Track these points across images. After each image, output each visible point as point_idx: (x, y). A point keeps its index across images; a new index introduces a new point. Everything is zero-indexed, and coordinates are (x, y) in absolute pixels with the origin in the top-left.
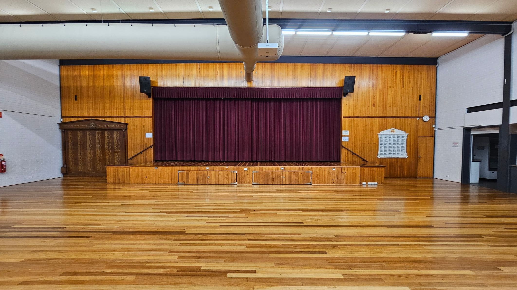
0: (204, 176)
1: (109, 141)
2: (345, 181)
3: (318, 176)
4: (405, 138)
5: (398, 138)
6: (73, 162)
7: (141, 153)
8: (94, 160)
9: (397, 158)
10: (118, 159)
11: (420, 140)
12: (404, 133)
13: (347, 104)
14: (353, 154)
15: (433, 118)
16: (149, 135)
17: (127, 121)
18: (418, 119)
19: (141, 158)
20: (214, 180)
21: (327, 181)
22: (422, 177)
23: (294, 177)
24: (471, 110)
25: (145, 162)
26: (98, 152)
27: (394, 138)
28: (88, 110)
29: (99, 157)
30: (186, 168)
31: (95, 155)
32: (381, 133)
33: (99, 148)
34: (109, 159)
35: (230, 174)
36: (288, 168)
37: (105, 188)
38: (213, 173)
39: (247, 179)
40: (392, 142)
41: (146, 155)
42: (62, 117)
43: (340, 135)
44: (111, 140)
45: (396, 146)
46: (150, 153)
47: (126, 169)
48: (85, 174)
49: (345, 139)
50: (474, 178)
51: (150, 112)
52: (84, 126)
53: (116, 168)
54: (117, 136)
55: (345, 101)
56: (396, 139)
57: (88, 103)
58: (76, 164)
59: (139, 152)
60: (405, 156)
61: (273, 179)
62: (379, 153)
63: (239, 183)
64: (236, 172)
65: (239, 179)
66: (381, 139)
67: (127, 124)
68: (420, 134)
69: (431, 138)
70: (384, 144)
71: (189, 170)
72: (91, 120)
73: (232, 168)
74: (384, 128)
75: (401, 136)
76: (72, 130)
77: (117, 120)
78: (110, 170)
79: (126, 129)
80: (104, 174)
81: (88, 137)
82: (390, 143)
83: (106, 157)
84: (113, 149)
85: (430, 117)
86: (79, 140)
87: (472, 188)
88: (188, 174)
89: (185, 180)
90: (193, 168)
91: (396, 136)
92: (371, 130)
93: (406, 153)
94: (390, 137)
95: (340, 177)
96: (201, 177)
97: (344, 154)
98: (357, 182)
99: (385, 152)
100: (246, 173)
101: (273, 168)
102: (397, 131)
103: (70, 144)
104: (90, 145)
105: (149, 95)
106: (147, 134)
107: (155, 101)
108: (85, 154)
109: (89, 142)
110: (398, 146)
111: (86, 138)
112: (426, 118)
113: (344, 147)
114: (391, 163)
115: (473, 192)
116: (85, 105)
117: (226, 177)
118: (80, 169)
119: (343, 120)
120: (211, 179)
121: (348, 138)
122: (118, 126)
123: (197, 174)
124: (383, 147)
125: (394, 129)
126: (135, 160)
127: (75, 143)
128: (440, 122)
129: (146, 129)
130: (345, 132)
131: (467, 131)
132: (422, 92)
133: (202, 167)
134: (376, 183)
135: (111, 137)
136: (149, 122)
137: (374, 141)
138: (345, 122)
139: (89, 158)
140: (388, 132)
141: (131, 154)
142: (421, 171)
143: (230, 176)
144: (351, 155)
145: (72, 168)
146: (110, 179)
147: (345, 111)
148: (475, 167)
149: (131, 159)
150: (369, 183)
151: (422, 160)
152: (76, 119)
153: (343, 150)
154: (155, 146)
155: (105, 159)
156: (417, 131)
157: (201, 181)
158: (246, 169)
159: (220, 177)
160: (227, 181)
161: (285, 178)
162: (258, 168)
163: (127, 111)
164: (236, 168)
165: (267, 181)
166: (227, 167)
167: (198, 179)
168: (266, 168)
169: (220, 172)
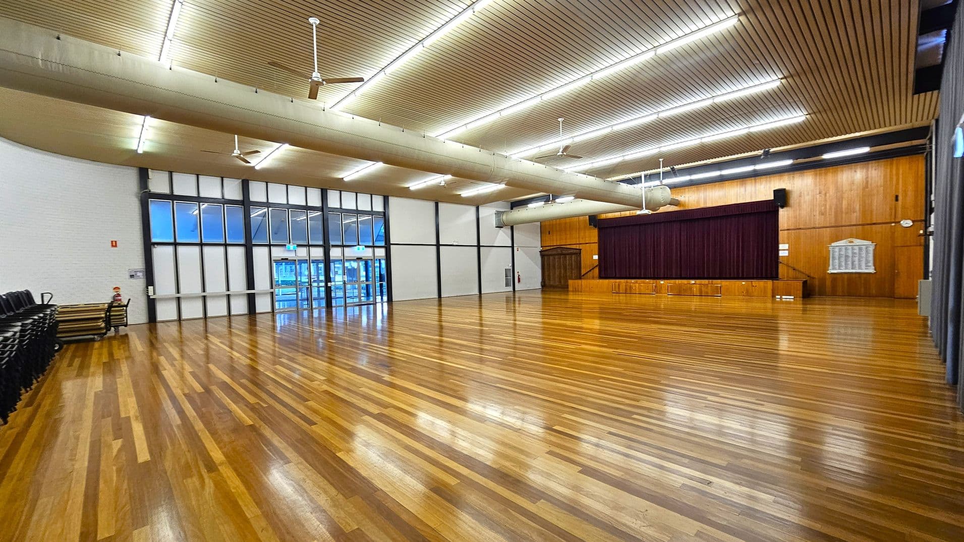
0: (631, 287)
1: (569, 262)
4: (871, 249)
5: (860, 249)
6: (547, 278)
7: (590, 271)
8: (560, 278)
9: (861, 273)
10: (576, 275)
11: (898, 250)
12: (870, 242)
13: (786, 215)
14: (795, 269)
15: (921, 221)
16: (596, 257)
17: (581, 247)
18: (893, 224)
19: (590, 274)
20: (637, 290)
21: (736, 294)
22: (903, 296)
23: (704, 290)
25: (593, 278)
26: (562, 271)
27: (853, 249)
28: (557, 240)
29: (564, 275)
30: (618, 281)
31: (560, 273)
32: (833, 244)
33: (563, 268)
34: (569, 276)
35: (650, 286)
36: (698, 281)
37: (567, 295)
38: (637, 285)
39: (663, 291)
40: (850, 254)
41: (593, 272)
42: (542, 247)
43: (776, 249)
45: (856, 259)
46: (597, 270)
47: (580, 281)
48: (554, 287)
49: (783, 254)
51: (596, 239)
52: (554, 252)
53: (574, 281)
54: (574, 259)
55: (782, 212)
56: (857, 251)
57: (556, 235)
58: (549, 279)
59: (589, 270)
60: (871, 270)
61: (685, 290)
62: (831, 267)
63: (657, 293)
64: (654, 285)
65: (657, 290)
66: (834, 252)
67: (580, 250)
68: (899, 242)
69: (919, 248)
70: (837, 257)
71: (620, 282)
72: (559, 247)
73: (652, 281)
74: (838, 239)
75: (864, 247)
76: (547, 255)
77: (574, 247)
78: (570, 282)
79: (580, 253)
80: (567, 287)
82: (847, 257)
84: (572, 269)
85: (913, 221)
86: (551, 263)
88: (619, 285)
89: (617, 290)
90: (622, 281)
91: (857, 248)
92: (819, 242)
93: (873, 267)
94: (846, 249)
96: (628, 288)
97: (782, 269)
98: (770, 296)
99: (840, 266)
100: (663, 286)
101: (685, 281)
102: (858, 242)
103: (546, 265)
104: (557, 267)
105: (595, 226)
106: (594, 256)
107: (601, 230)
108: (555, 273)
109: (557, 264)
110: (859, 259)
111: (556, 261)
112: (907, 223)
113: (782, 262)
114: (849, 280)
116: (555, 237)
117: (647, 288)
118: (552, 283)
119: (780, 233)
121: (787, 252)
122: (575, 251)
123: (626, 286)
124: (837, 261)
125: (853, 240)
126: (585, 276)
127: (549, 265)
129: (594, 253)
130: (783, 246)
132: (900, 191)
133: (629, 281)
134: (793, 297)
135: (570, 260)
136: (595, 247)
137: (824, 255)
138: (782, 235)
139: (557, 276)
140: (843, 243)
141: (583, 272)
142: (902, 291)
143: (650, 288)
144: (791, 270)
145: (547, 282)
146: (570, 288)
147: (783, 224)
149: (583, 275)
150: (784, 297)
152: (549, 248)
153: (780, 266)
154: (600, 266)
155: (566, 276)
156: (893, 238)
157: (628, 291)
158: (662, 282)
159: (642, 288)
160: (647, 292)
161: (695, 290)
162: (672, 281)
163: (581, 239)
164: (655, 281)
165: (679, 293)
166: (647, 280)
167: (626, 290)
168: (678, 282)
169: (642, 285)
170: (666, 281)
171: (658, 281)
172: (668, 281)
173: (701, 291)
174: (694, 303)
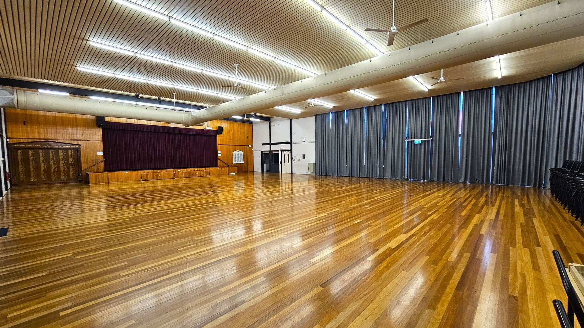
0: (157, 175)
1: (64, 157)
2: (223, 173)
3: (212, 172)
4: (243, 154)
5: (240, 155)
6: (25, 175)
7: (94, 166)
8: (48, 172)
9: (240, 163)
10: (73, 170)
11: (248, 155)
12: (242, 152)
13: (219, 139)
14: (223, 162)
15: (252, 146)
16: (101, 153)
17: (79, 143)
18: (247, 146)
20: (163, 177)
21: (216, 174)
22: (249, 171)
23: (202, 173)
24: (263, 144)
26: (53, 166)
28: (39, 133)
29: (54, 170)
30: (146, 171)
31: (49, 168)
32: (234, 152)
33: (53, 163)
34: (64, 171)
35: (171, 173)
36: (199, 169)
38: (162, 173)
39: (180, 175)
40: (238, 156)
41: (98, 167)
42: (9, 138)
43: (217, 154)
44: (65, 157)
46: (102, 165)
47: (105, 174)
48: (38, 183)
49: (219, 155)
50: (265, 170)
51: (100, 138)
52: (38, 146)
53: (97, 174)
54: (72, 154)
55: (218, 137)
56: (239, 155)
57: (39, 128)
58: (28, 176)
59: (92, 165)
60: (244, 163)
61: (193, 174)
62: (233, 161)
63: (176, 178)
64: (174, 172)
65: (176, 176)
66: (234, 155)
67: (80, 145)
69: (252, 154)
70: (235, 157)
71: (148, 172)
72: (45, 141)
73: (172, 170)
74: (235, 150)
76: (22, 149)
77: (70, 142)
78: (92, 175)
79: (79, 149)
81: (41, 154)
83: (61, 169)
84: (67, 163)
86: (31, 157)
87: (265, 173)
88: (147, 175)
89: (146, 178)
90: (150, 171)
92: (230, 151)
93: (244, 161)
94: (237, 154)
95: (221, 172)
97: (219, 162)
98: (228, 174)
99: (236, 161)
100: (180, 173)
101: (192, 169)
102: (240, 152)
103: (19, 160)
104: (43, 161)
105: (100, 127)
106: (98, 152)
107: (104, 130)
109: (42, 159)
110: (240, 158)
111: (39, 155)
112: (250, 146)
113: (219, 159)
114: (238, 166)
115: (265, 174)
116: (35, 129)
117: (169, 175)
118: (33, 179)
119: (218, 146)
120: (161, 177)
122: (72, 146)
123: (153, 174)
124: (235, 159)
125: (238, 151)
126: (88, 170)
127: (26, 159)
128: (255, 149)
129: (97, 149)
130: (219, 152)
131: (262, 152)
132: (248, 135)
133: (155, 171)
134: (235, 174)
135: (65, 155)
136: (100, 144)
137: (231, 156)
139: (42, 171)
140: (236, 152)
141: (84, 166)
142: (249, 169)
143: (171, 174)
144: (222, 162)
145: (23, 179)
146: (92, 181)
147: (218, 142)
148: (265, 165)
149: (85, 170)
150: (232, 174)
151: (249, 164)
152: (25, 141)
153: (218, 160)
154: (105, 161)
155: (60, 171)
156: (247, 152)
157: (155, 178)
158: (179, 171)
159: (166, 175)
160: (169, 177)
161: (198, 173)
162: (185, 170)
163: (79, 136)
164: (174, 170)
165: (190, 176)
166: (169, 170)
167: (153, 177)
168: (189, 170)
169: (166, 173)
170: (181, 170)
171: (176, 170)
172: (183, 170)
173: (200, 174)
174: (198, 180)
